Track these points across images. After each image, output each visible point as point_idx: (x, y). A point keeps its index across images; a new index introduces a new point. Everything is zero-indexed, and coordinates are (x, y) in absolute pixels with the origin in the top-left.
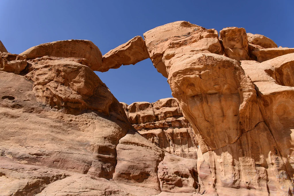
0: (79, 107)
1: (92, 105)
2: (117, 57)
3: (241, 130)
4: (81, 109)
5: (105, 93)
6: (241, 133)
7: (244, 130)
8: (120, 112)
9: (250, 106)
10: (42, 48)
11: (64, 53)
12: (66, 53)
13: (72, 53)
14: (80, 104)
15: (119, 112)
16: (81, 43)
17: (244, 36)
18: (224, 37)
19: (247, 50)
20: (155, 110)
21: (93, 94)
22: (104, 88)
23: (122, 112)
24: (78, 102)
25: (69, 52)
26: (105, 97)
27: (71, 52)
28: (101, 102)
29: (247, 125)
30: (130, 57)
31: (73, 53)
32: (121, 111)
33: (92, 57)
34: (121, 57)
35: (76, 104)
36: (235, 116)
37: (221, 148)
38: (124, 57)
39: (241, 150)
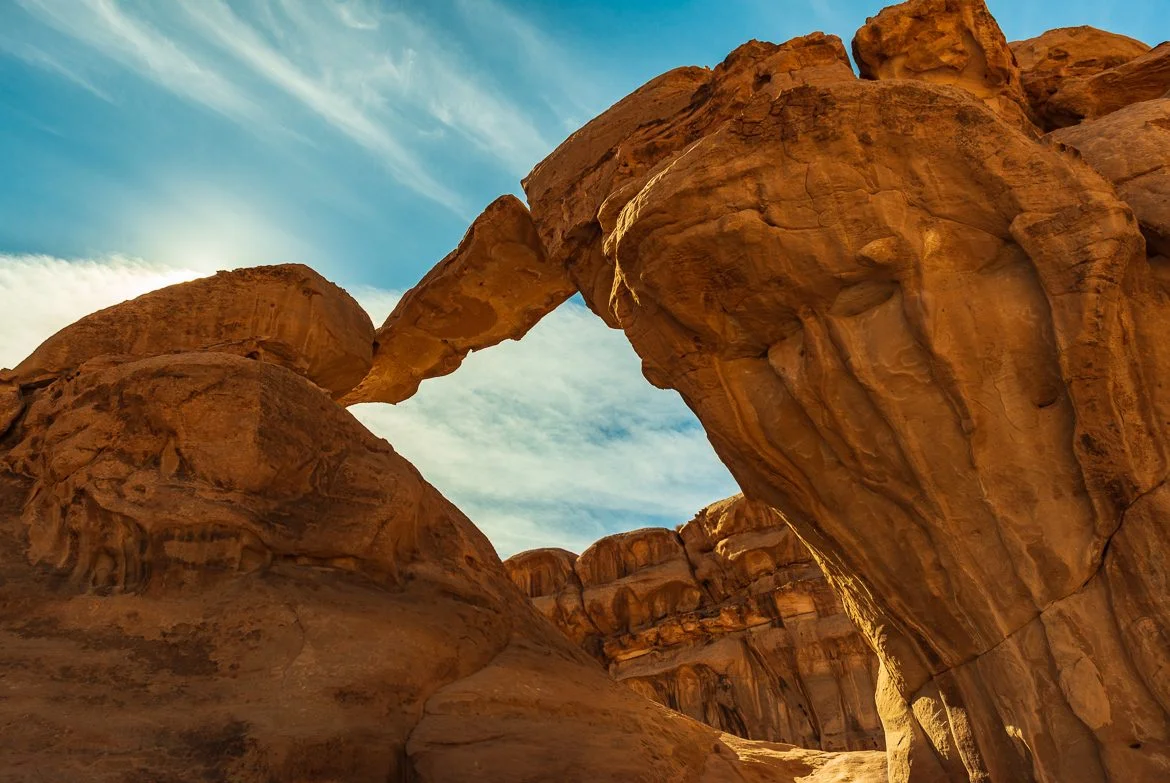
0: (229, 555)
1: (300, 539)
2: (433, 314)
3: (1109, 487)
4: (236, 566)
5: (379, 477)
6: (1111, 510)
7: (1129, 482)
8: (470, 559)
9: (1120, 321)
10: (89, 329)
11: (188, 333)
12: (197, 332)
13: (223, 329)
14: (233, 539)
15: (462, 561)
16: (258, 277)
17: (983, 29)
18: (881, 63)
19: (1023, 100)
20: (694, 556)
21: (311, 489)
22: (381, 456)
23: (479, 560)
24: (219, 530)
25: (211, 328)
26: (376, 495)
27: (219, 326)
28: (351, 521)
29: (1138, 452)
30: (487, 303)
31: (226, 326)
32: (475, 555)
33: (313, 330)
34: (449, 310)
35: (212, 540)
36: (1041, 406)
37: (1009, 640)
38: (460, 307)
39: (1147, 623)
